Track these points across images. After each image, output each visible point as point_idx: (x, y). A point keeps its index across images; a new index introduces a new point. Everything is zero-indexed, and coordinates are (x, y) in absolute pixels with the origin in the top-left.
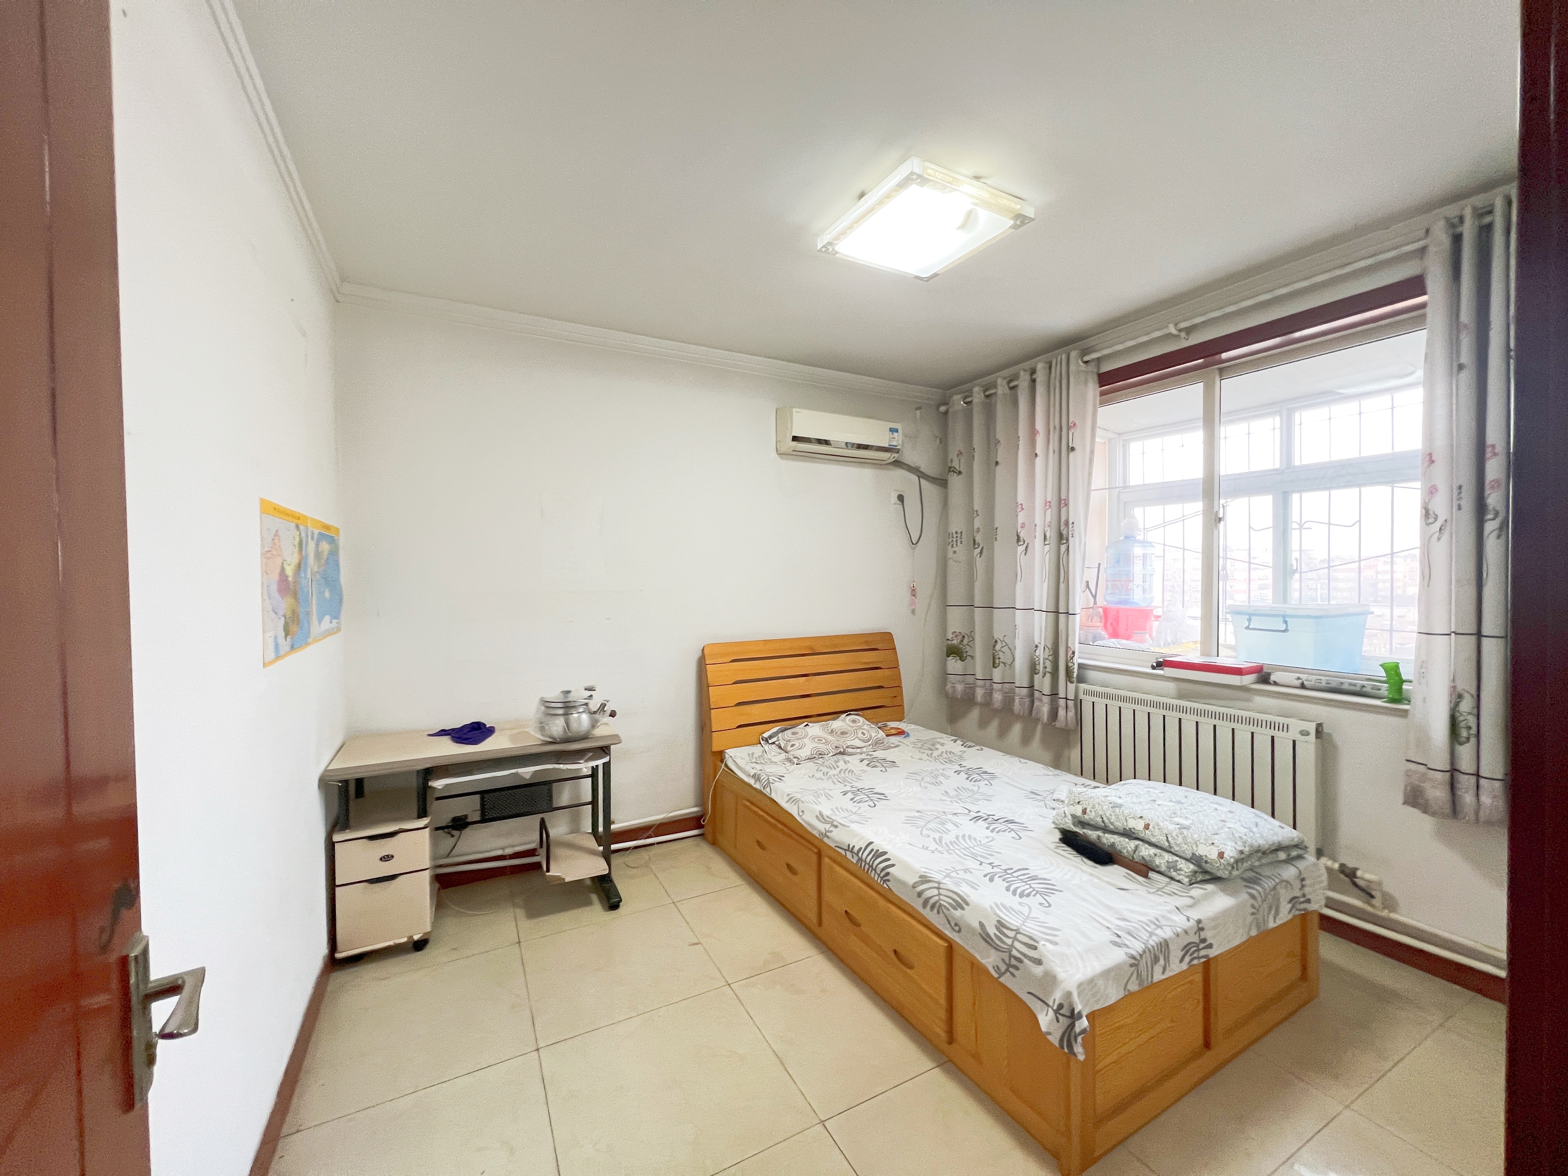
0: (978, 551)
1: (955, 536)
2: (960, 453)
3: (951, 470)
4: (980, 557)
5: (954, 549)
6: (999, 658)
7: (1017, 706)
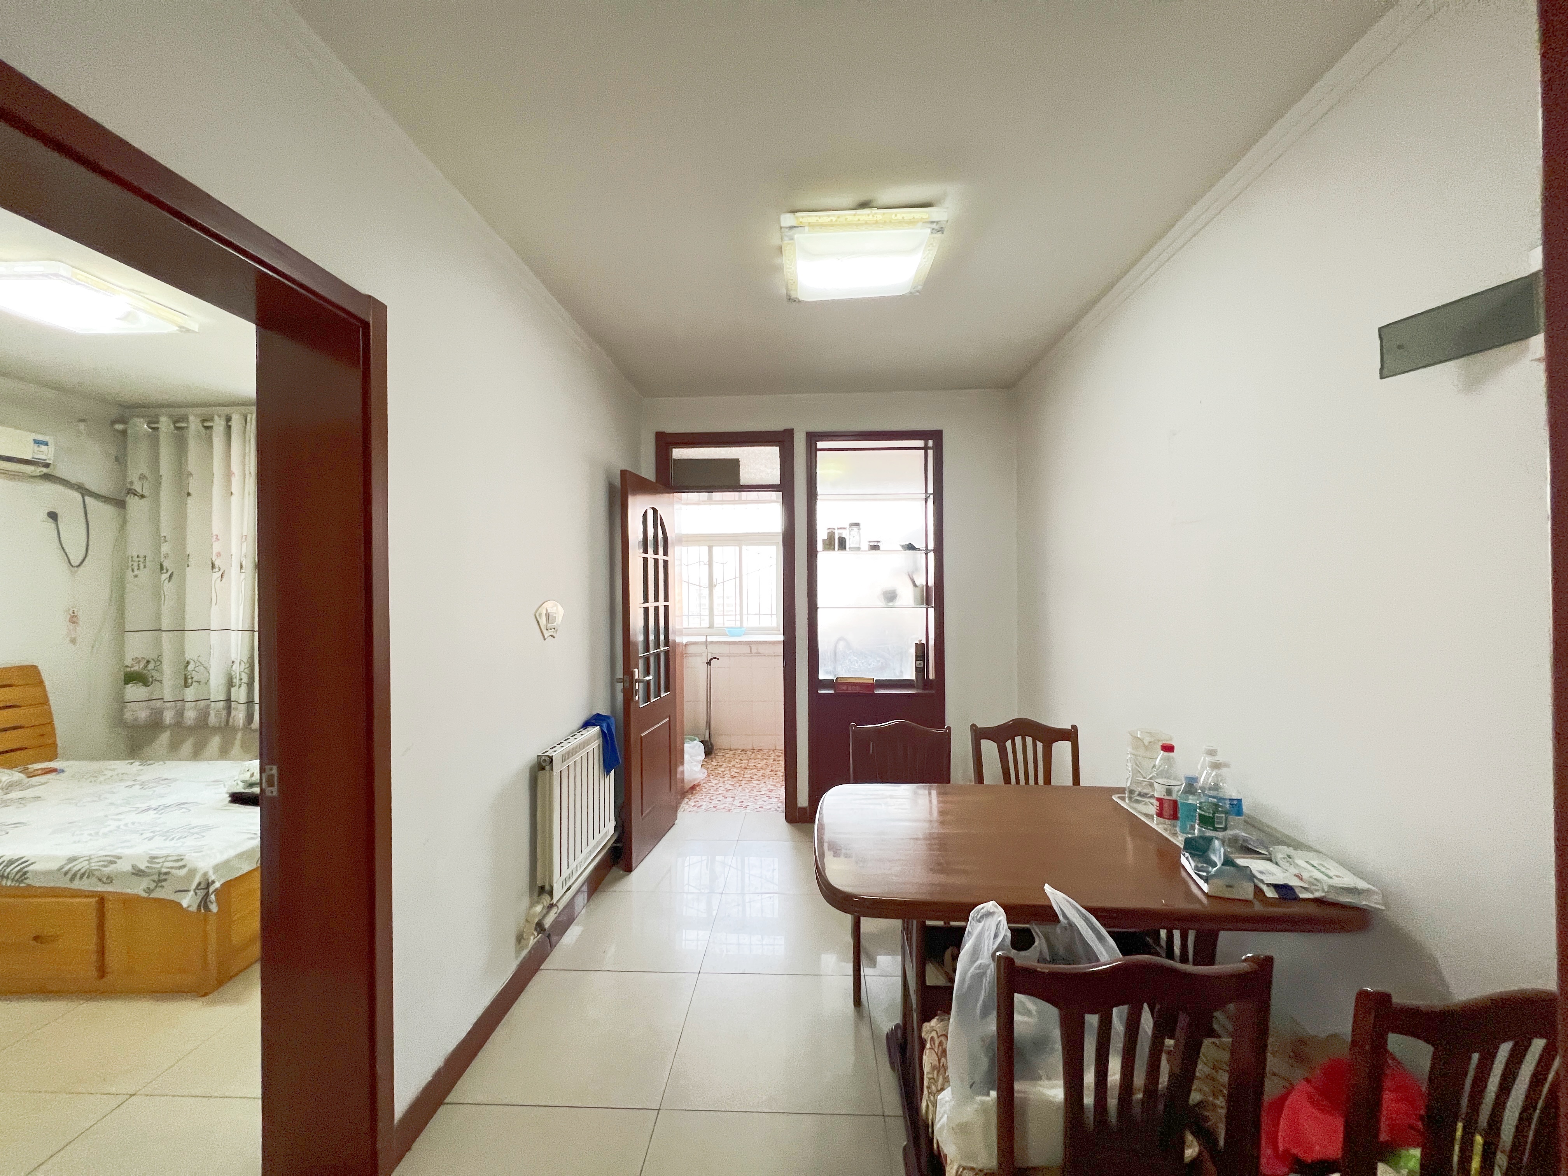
0: (165, 576)
1: (135, 559)
2: (142, 477)
3: (131, 492)
4: (169, 582)
5: (136, 572)
6: (192, 678)
7: (212, 720)
